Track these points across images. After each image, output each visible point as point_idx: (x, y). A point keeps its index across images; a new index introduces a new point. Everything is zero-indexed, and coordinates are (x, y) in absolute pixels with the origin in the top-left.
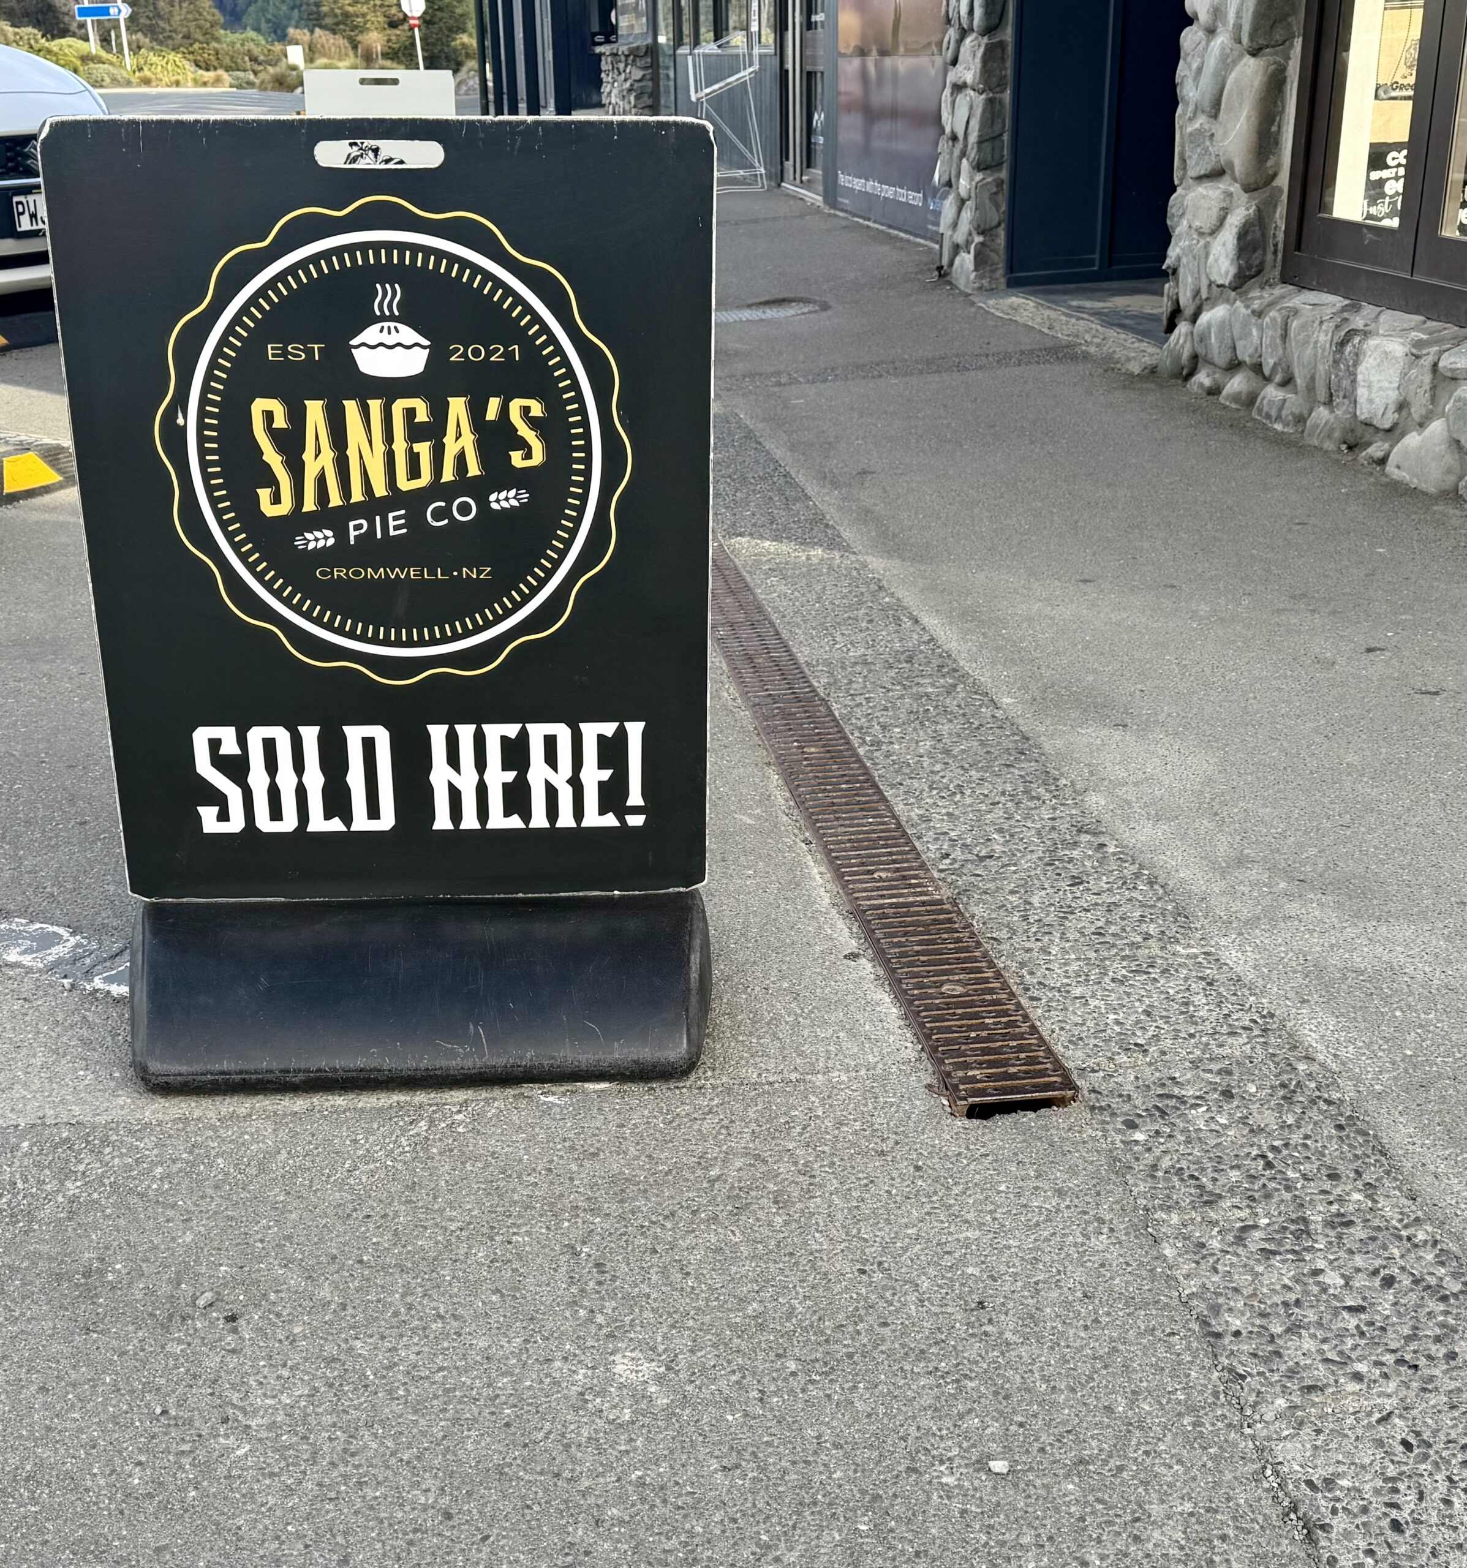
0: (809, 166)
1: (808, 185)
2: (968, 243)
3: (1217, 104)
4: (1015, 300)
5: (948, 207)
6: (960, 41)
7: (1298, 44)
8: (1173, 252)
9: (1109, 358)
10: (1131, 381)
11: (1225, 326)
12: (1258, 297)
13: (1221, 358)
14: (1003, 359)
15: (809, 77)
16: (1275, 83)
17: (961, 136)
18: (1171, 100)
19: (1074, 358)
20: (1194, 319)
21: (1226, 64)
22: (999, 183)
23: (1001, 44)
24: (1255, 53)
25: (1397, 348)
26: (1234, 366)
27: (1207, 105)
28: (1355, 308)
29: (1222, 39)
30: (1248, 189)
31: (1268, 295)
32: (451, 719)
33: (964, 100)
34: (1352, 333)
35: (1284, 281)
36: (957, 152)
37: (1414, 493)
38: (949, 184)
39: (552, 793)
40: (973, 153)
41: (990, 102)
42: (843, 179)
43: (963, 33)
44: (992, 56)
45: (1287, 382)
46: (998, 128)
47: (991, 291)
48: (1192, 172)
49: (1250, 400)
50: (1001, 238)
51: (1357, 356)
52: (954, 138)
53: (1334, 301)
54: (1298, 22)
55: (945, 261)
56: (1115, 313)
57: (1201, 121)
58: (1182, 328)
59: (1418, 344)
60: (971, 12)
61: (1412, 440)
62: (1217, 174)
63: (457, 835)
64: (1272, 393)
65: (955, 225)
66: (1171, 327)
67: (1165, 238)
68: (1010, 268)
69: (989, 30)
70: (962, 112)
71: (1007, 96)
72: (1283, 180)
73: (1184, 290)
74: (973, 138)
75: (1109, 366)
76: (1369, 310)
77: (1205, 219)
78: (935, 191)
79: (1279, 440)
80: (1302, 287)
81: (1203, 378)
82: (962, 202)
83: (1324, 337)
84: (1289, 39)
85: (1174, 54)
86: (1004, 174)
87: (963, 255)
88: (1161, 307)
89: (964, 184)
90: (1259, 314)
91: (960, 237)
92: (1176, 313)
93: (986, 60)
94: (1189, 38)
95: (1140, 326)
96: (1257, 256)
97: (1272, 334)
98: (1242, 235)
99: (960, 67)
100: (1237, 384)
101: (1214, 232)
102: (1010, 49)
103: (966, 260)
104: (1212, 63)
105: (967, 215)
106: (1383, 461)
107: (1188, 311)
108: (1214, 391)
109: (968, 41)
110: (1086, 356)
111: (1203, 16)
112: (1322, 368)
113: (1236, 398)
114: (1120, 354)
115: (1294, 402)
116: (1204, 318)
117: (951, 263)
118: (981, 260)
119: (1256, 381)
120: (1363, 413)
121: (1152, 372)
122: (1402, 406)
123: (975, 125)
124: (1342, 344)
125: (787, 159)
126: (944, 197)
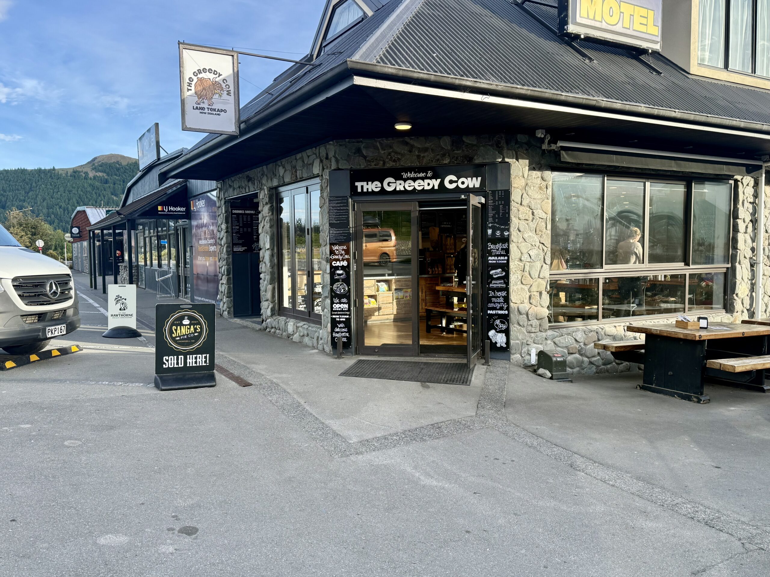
0: (186, 294)
1: (186, 298)
2: (226, 310)
3: (266, 291)
4: (236, 319)
5: (221, 304)
6: (222, 277)
7: (276, 283)
8: (262, 311)
9: (253, 328)
10: (257, 331)
11: (270, 322)
12: (275, 318)
13: (270, 326)
14: (235, 328)
15: (186, 277)
16: (274, 289)
17: (223, 292)
18: (259, 290)
19: (247, 328)
20: (266, 321)
21: (267, 286)
22: (231, 300)
23: (230, 277)
24: (270, 284)
25: (292, 324)
26: (272, 328)
27: (265, 290)
28: (287, 319)
29: (266, 282)
30: (272, 303)
31: (276, 317)
32: (190, 355)
33: (223, 286)
34: (287, 322)
35: (278, 315)
36: (223, 295)
37: (296, 342)
38: (221, 300)
39: (199, 362)
40: (226, 295)
41: (229, 287)
42: (195, 297)
43: (223, 275)
44: (228, 280)
45: (279, 329)
46: (230, 291)
47: (231, 318)
48: (263, 300)
49: (275, 332)
50: (232, 309)
51: (288, 325)
52: (222, 292)
53: (285, 318)
54: (276, 280)
55: (221, 313)
56: (254, 321)
57: (264, 293)
58: (264, 323)
59: (294, 323)
60: (224, 272)
61: (295, 335)
62: (267, 300)
63: (190, 367)
64: (278, 331)
65: (223, 307)
66: (262, 323)
67: (260, 309)
68: (234, 314)
69: (228, 275)
70: (223, 288)
71: (232, 286)
72: (276, 301)
73: (264, 317)
74: (226, 292)
75: (253, 329)
76: (289, 319)
77: (266, 307)
78: (218, 301)
79: (279, 337)
80: (281, 316)
81: (268, 330)
82: (224, 303)
83: (283, 323)
84: (275, 283)
85: (259, 283)
86: (232, 298)
87: (225, 312)
88: (260, 320)
89: (224, 300)
90: (275, 320)
91: (224, 309)
92: (263, 321)
93: (227, 280)
94: (261, 281)
95: (258, 323)
96: (274, 312)
97: (276, 323)
98: (271, 309)
99: (222, 281)
100: (273, 330)
101: (267, 308)
102: (232, 278)
103: (226, 313)
104: (265, 285)
105: (225, 305)
106: (292, 339)
107: (265, 320)
108: (270, 332)
109: (224, 276)
110: (249, 328)
111: (263, 279)
112: (283, 327)
113: (273, 332)
114: (255, 327)
115: (281, 332)
116: (267, 321)
117: (223, 313)
118: (229, 313)
119: (275, 330)
120: (289, 333)
121: (260, 329)
122: (293, 331)
123: (226, 290)
124: (286, 323)
125: (180, 292)
126: (221, 302)
